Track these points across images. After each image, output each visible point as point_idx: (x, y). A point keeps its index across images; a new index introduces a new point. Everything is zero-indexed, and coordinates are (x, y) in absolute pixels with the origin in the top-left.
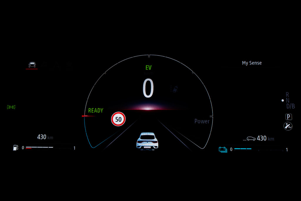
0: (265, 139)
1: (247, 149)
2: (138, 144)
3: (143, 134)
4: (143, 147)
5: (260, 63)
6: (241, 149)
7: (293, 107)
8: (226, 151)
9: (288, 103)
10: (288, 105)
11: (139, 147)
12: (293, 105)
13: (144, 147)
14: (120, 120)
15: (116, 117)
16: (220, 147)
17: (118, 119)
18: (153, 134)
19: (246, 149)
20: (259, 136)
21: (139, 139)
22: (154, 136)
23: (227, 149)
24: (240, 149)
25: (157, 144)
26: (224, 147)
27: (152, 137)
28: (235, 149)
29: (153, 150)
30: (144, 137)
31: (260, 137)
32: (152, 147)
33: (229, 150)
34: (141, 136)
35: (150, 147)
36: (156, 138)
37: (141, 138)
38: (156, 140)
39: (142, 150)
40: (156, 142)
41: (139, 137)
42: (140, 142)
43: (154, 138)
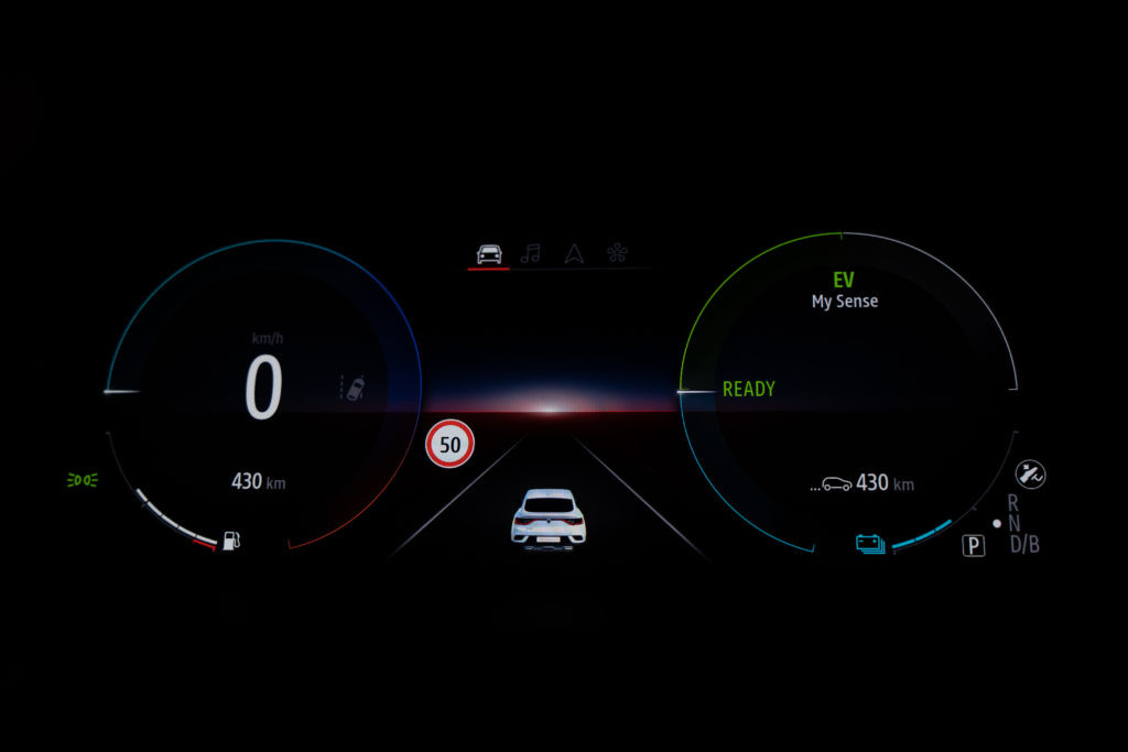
2: (517, 529)
3: (534, 494)
4: (532, 539)
8: (881, 550)
11: (521, 537)
13: (539, 540)
14: (455, 449)
15: (443, 438)
16: (861, 536)
18: (565, 494)
20: (863, 475)
21: (520, 510)
22: (570, 501)
23: (882, 544)
25: (581, 530)
26: (875, 536)
27: (564, 505)
29: (569, 548)
30: (535, 505)
31: (868, 479)
32: (565, 539)
34: (529, 501)
35: (558, 540)
36: (578, 506)
37: (527, 509)
38: (576, 513)
39: (530, 548)
40: (577, 522)
41: (520, 506)
42: (522, 521)
43: (570, 509)
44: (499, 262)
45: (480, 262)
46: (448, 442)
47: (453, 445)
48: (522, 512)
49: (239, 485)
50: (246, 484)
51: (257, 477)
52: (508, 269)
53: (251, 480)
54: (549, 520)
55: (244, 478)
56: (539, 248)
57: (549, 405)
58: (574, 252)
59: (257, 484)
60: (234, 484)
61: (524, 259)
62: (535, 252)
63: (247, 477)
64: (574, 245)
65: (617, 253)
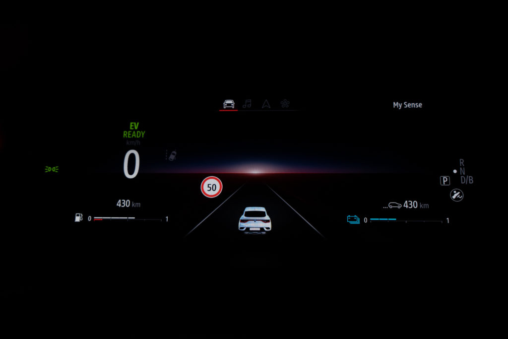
0: (415, 206)
1: (389, 219)
2: (241, 225)
3: (248, 209)
4: (248, 229)
5: (419, 105)
6: (380, 219)
7: (471, 181)
8: (358, 222)
9: (463, 175)
10: (463, 178)
11: (243, 228)
12: (471, 178)
13: (251, 229)
14: (214, 189)
15: (208, 185)
16: (349, 216)
17: (211, 187)
18: (263, 209)
19: (387, 219)
20: (406, 202)
21: (242, 216)
22: (264, 212)
23: (359, 219)
24: (378, 219)
25: (269, 225)
26: (355, 216)
27: (261, 214)
28: (371, 219)
29: (264, 233)
30: (249, 214)
31: (409, 203)
32: (262, 229)
33: (362, 221)
34: (246, 212)
35: (259, 229)
36: (268, 215)
37: (245, 216)
38: (267, 217)
39: (247, 233)
40: (267, 221)
41: (242, 214)
42: (244, 221)
43: (265, 216)
44: (233, 107)
45: (225, 108)
46: (211, 186)
47: (213, 188)
48: (243, 217)
49: (120, 205)
50: (123, 205)
51: (128, 202)
52: (237, 110)
53: (125, 203)
54: (255, 221)
55: (122, 202)
56: (251, 101)
57: (255, 171)
58: (266, 104)
59: (128, 205)
60: (117, 205)
61: (244, 106)
62: (249, 103)
63: (123, 202)
64: (266, 100)
65: (285, 103)
